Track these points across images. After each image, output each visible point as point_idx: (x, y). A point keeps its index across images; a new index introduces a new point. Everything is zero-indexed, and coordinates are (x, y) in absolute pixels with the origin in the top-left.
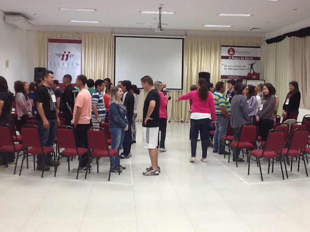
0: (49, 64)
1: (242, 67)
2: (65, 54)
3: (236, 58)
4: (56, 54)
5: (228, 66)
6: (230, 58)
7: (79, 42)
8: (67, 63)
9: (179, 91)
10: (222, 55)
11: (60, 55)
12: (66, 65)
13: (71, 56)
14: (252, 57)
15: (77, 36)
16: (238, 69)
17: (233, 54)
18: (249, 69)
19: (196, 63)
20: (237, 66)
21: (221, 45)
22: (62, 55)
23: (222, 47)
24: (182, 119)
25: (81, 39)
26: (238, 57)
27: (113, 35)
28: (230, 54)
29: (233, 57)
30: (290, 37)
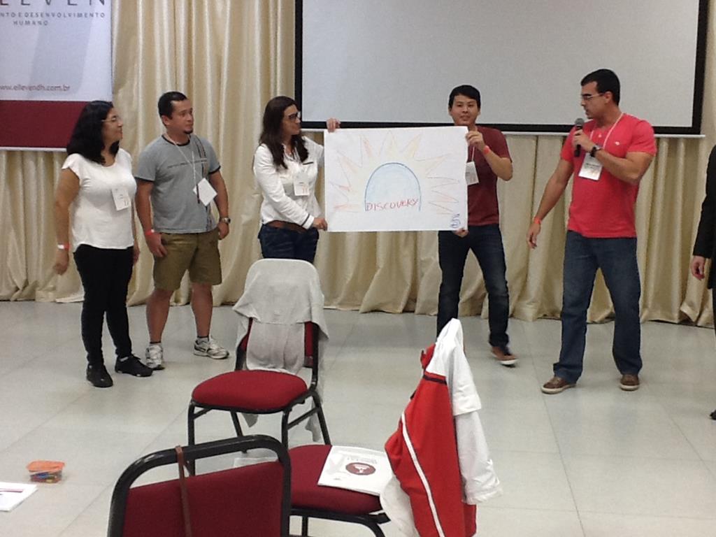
9: (673, 143)
24: (686, 309)
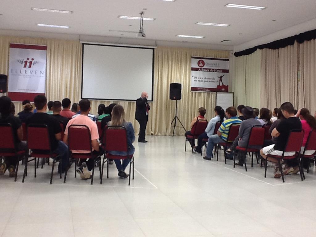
0: (10, 71)
1: (211, 79)
2: (28, 61)
3: (206, 70)
4: (17, 60)
5: (197, 78)
6: (200, 70)
7: (44, 48)
8: (30, 71)
10: (192, 67)
11: (22, 61)
12: (29, 73)
13: (35, 63)
14: (221, 70)
15: (42, 42)
16: (207, 81)
17: (202, 66)
18: (218, 81)
19: (166, 73)
20: (206, 77)
21: (191, 56)
22: (25, 62)
23: (192, 59)
24: (152, 132)
25: (46, 46)
26: (208, 69)
27: (81, 42)
28: (200, 65)
29: (202, 70)
30: (262, 50)
